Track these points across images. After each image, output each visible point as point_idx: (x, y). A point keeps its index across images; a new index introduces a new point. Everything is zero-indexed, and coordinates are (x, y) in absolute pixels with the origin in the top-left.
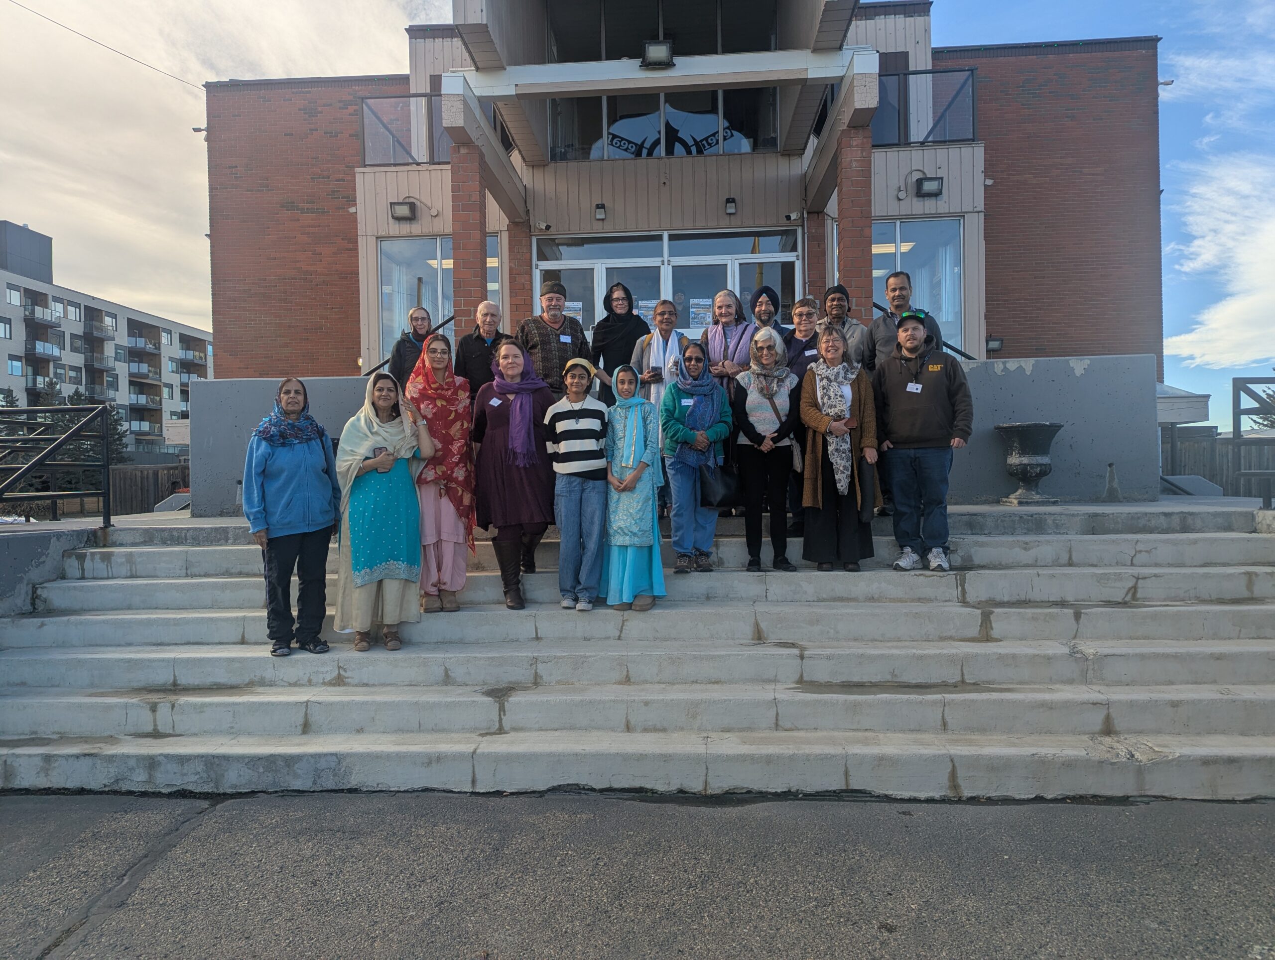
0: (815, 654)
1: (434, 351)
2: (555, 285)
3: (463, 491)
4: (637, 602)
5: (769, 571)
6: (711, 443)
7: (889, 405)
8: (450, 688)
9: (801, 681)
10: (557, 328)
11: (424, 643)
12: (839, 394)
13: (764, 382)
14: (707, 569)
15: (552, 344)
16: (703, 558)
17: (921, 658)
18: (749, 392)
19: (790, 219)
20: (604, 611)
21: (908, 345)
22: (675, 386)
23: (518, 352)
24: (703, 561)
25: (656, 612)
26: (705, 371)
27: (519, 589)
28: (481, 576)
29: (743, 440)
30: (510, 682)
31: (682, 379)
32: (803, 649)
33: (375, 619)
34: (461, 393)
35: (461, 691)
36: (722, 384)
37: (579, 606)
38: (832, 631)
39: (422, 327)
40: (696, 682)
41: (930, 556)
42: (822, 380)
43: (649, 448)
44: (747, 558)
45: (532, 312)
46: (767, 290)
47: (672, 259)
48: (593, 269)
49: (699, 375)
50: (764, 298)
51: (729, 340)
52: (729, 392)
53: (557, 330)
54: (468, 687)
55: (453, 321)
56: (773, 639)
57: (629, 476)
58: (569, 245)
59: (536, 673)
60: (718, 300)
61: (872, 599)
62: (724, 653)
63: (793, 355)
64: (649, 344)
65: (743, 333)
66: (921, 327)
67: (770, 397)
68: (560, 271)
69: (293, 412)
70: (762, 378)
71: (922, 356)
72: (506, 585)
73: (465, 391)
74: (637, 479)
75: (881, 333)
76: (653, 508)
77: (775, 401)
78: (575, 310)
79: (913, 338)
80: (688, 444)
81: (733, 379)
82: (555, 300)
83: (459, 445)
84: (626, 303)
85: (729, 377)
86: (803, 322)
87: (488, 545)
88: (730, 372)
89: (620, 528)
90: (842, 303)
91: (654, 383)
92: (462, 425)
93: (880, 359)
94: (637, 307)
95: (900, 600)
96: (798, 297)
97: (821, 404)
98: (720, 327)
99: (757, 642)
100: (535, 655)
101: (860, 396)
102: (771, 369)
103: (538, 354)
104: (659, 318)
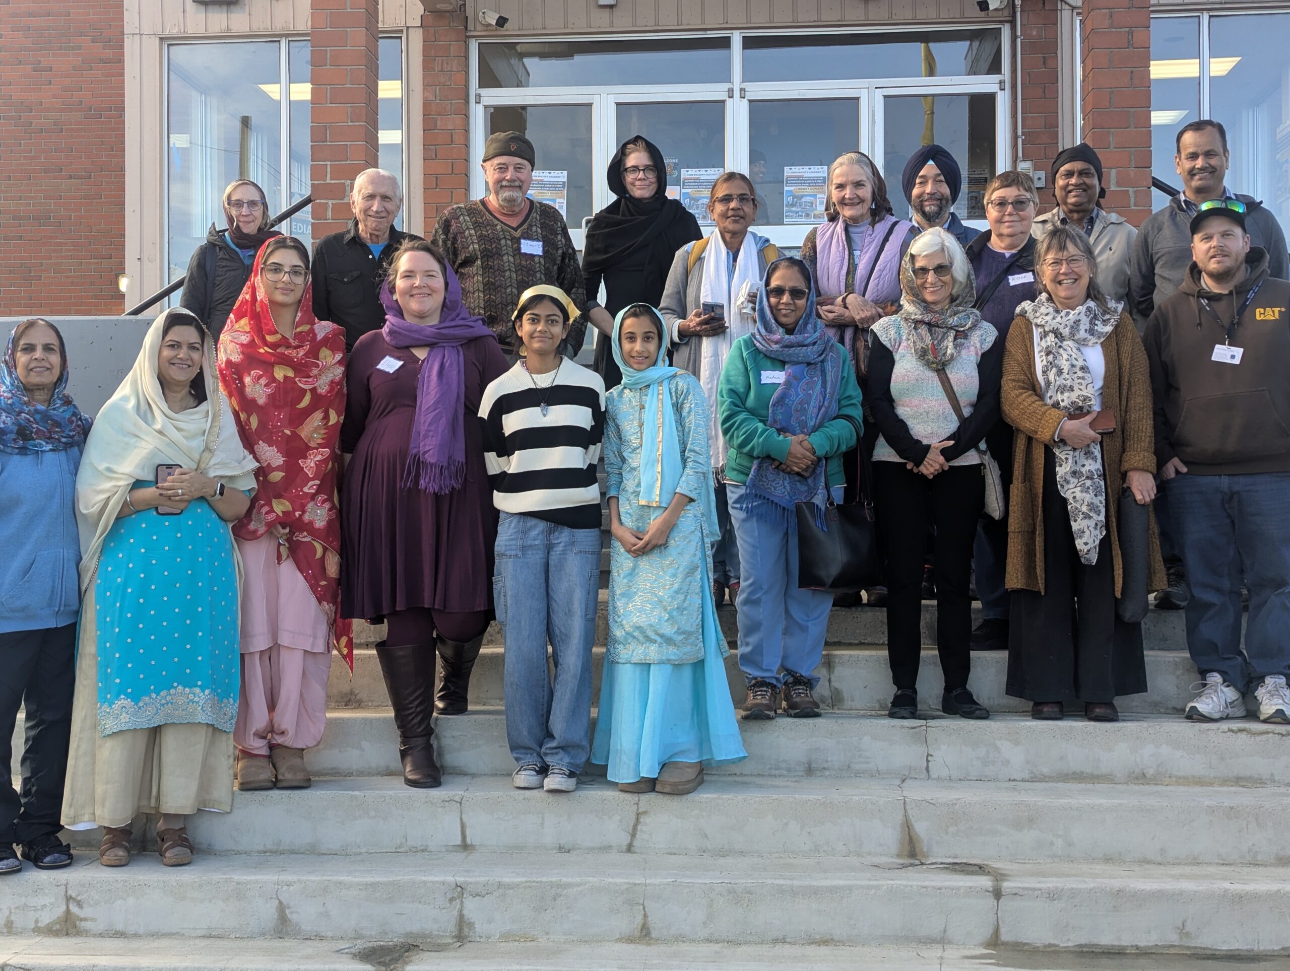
0: (1024, 889)
1: (277, 268)
2: (513, 139)
3: (325, 550)
4: (666, 777)
5: (934, 718)
6: (819, 459)
7: (1177, 389)
8: (288, 943)
9: (994, 942)
10: (514, 225)
11: (239, 853)
12: (1080, 363)
13: (928, 339)
14: (809, 712)
15: (505, 258)
16: (801, 689)
17: (1240, 898)
18: (897, 357)
19: (987, 8)
20: (600, 793)
21: (1213, 266)
22: (749, 343)
23: (435, 266)
24: (800, 695)
25: (704, 796)
26: (809, 315)
27: (431, 746)
28: (355, 720)
29: (884, 452)
30: (408, 935)
31: (763, 331)
32: (999, 876)
33: (144, 802)
34: (325, 352)
35: (310, 951)
36: (842, 341)
37: (552, 782)
38: (1059, 842)
39: (250, 219)
40: (783, 941)
41: (1260, 693)
42: (1045, 335)
43: (690, 464)
44: (887, 690)
45: (467, 189)
46: (935, 153)
47: (748, 86)
48: (590, 105)
49: (797, 323)
50: (930, 168)
51: (857, 253)
52: (856, 357)
53: (516, 229)
54: (324, 943)
55: (308, 208)
56: (940, 854)
57: (655, 521)
58: (543, 55)
59: (461, 916)
60: (837, 171)
61: (1140, 778)
62: (841, 883)
63: (986, 283)
64: (700, 259)
65: (886, 239)
66: (1238, 231)
67: (941, 368)
68: (524, 108)
69: (40, 387)
70: (923, 330)
71: (1241, 291)
72: (406, 737)
73: (334, 350)
74: (669, 528)
75: (1165, 242)
76: (702, 587)
77: (951, 376)
78: (553, 186)
79: (1222, 252)
80: (774, 460)
81: (865, 330)
82: (511, 169)
83: (319, 458)
84: (651, 176)
85: (856, 327)
86: (1007, 218)
87: (370, 656)
88: (857, 318)
89: (639, 628)
90: (1087, 180)
91: (708, 336)
92: (326, 417)
93: (1163, 294)
94: (677, 182)
95: (1199, 781)
96: (1002, 164)
97: (1043, 383)
98: (840, 227)
99: (908, 861)
100: (460, 879)
101: (1120, 368)
102: (942, 312)
103: (475, 277)
104: (719, 208)
